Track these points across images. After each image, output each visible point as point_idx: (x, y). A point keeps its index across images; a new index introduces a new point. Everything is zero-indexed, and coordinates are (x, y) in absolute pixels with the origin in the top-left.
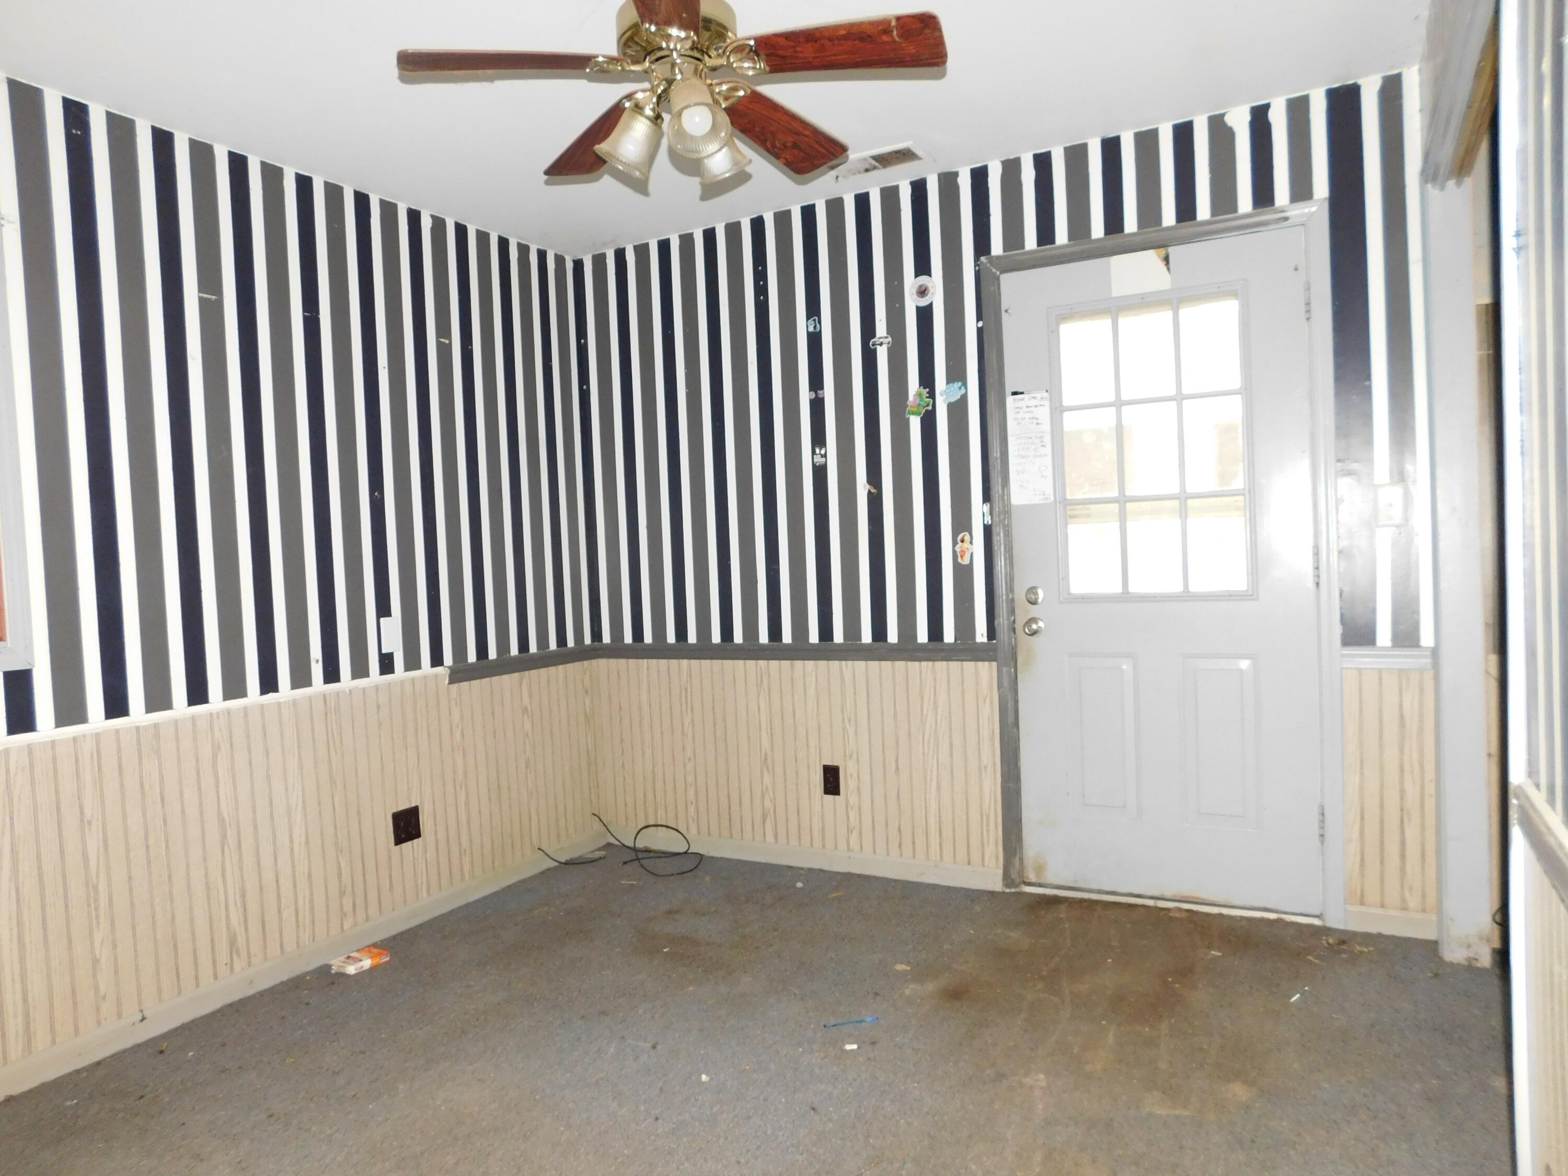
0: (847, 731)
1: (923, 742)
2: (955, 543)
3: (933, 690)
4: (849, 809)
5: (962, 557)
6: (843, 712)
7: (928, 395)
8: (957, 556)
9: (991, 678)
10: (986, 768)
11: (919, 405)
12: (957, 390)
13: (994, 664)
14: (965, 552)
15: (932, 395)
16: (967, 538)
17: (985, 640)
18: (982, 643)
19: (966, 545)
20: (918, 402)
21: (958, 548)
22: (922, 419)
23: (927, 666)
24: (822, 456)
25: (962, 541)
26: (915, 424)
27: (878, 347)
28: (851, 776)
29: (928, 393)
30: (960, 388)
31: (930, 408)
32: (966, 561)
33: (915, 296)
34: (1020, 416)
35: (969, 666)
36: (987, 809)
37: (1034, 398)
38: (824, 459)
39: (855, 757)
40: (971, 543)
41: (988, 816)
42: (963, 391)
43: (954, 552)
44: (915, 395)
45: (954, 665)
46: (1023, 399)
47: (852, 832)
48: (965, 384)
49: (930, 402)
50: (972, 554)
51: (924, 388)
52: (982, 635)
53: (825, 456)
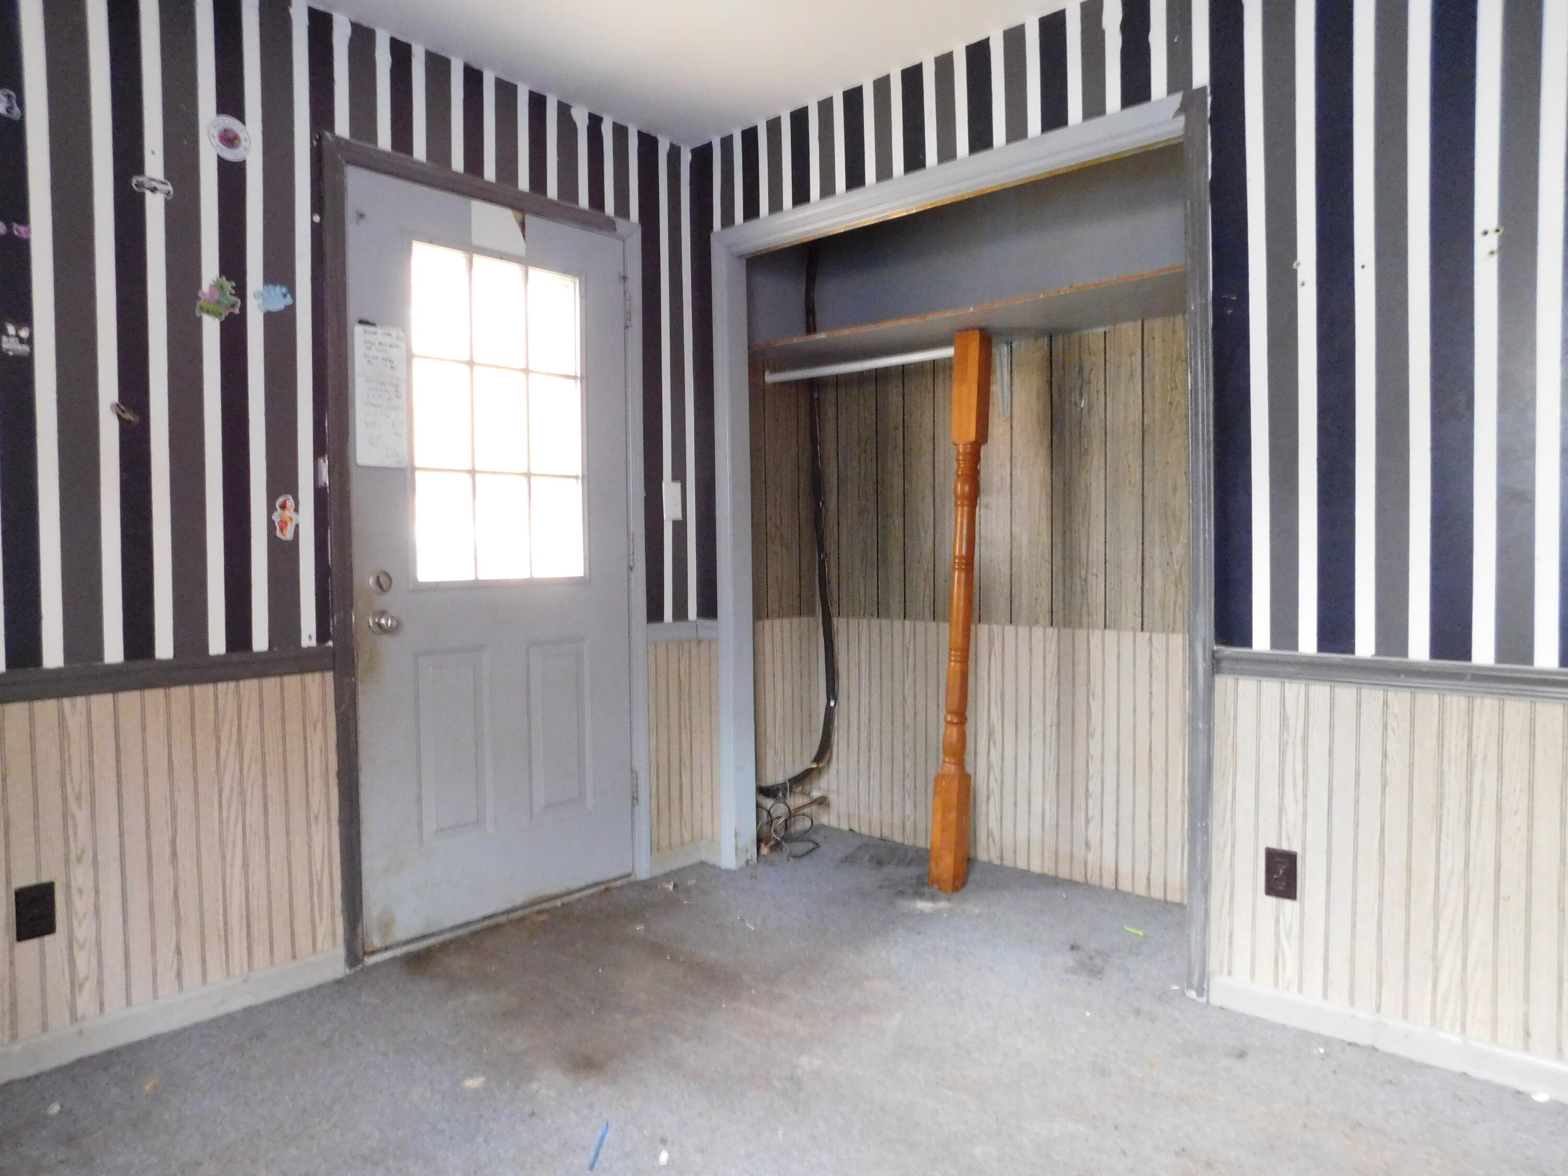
0: (73, 817)
1: (220, 803)
2: (271, 509)
3: (235, 727)
4: (76, 948)
5: (282, 529)
6: (63, 786)
7: (233, 292)
8: (275, 528)
9: (324, 693)
10: (316, 818)
11: (218, 302)
12: (281, 297)
13: (329, 676)
14: (286, 523)
15: (241, 291)
16: (290, 503)
17: (313, 643)
18: (309, 648)
19: (289, 513)
20: (217, 296)
21: (276, 517)
22: (222, 324)
23: (227, 688)
24: (21, 341)
25: (283, 507)
26: (211, 330)
27: (148, 194)
28: (80, 891)
29: (233, 288)
30: (285, 296)
31: (237, 311)
32: (288, 535)
33: (216, 141)
34: (373, 353)
35: (292, 682)
36: (319, 873)
37: (389, 335)
38: (25, 348)
39: (88, 857)
40: (296, 510)
41: (320, 884)
42: (289, 300)
43: (271, 523)
44: (211, 287)
45: (270, 684)
46: (375, 333)
47: (81, 986)
48: (292, 291)
49: (237, 302)
50: (297, 526)
51: (228, 279)
52: (310, 637)
53: (30, 341)
